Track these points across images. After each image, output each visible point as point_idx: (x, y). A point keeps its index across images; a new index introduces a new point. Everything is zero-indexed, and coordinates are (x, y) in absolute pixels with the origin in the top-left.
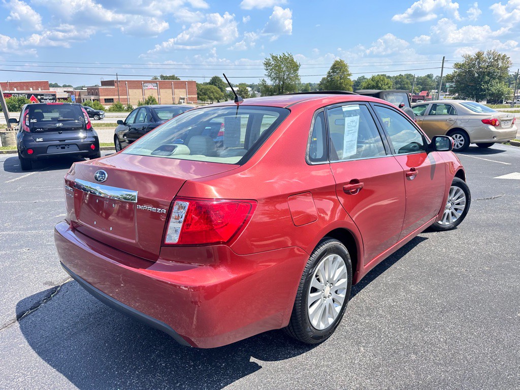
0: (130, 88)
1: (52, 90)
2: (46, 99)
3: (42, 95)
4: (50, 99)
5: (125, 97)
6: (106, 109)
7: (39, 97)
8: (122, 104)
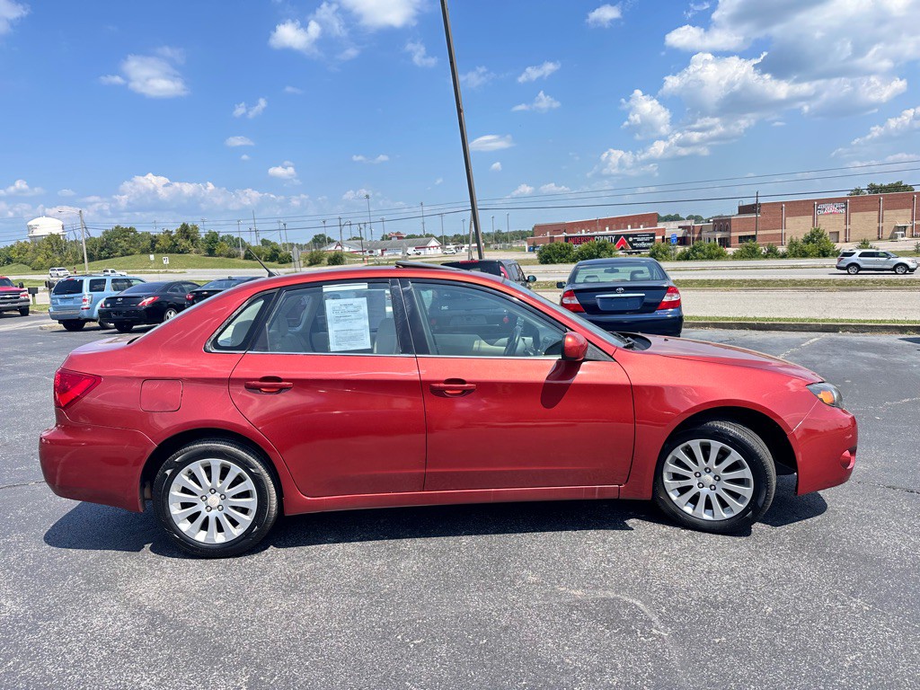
0: (790, 214)
1: (660, 226)
2: (641, 242)
3: (636, 236)
4: (645, 242)
5: (779, 231)
6: (729, 253)
7: (631, 239)
8: (759, 246)
